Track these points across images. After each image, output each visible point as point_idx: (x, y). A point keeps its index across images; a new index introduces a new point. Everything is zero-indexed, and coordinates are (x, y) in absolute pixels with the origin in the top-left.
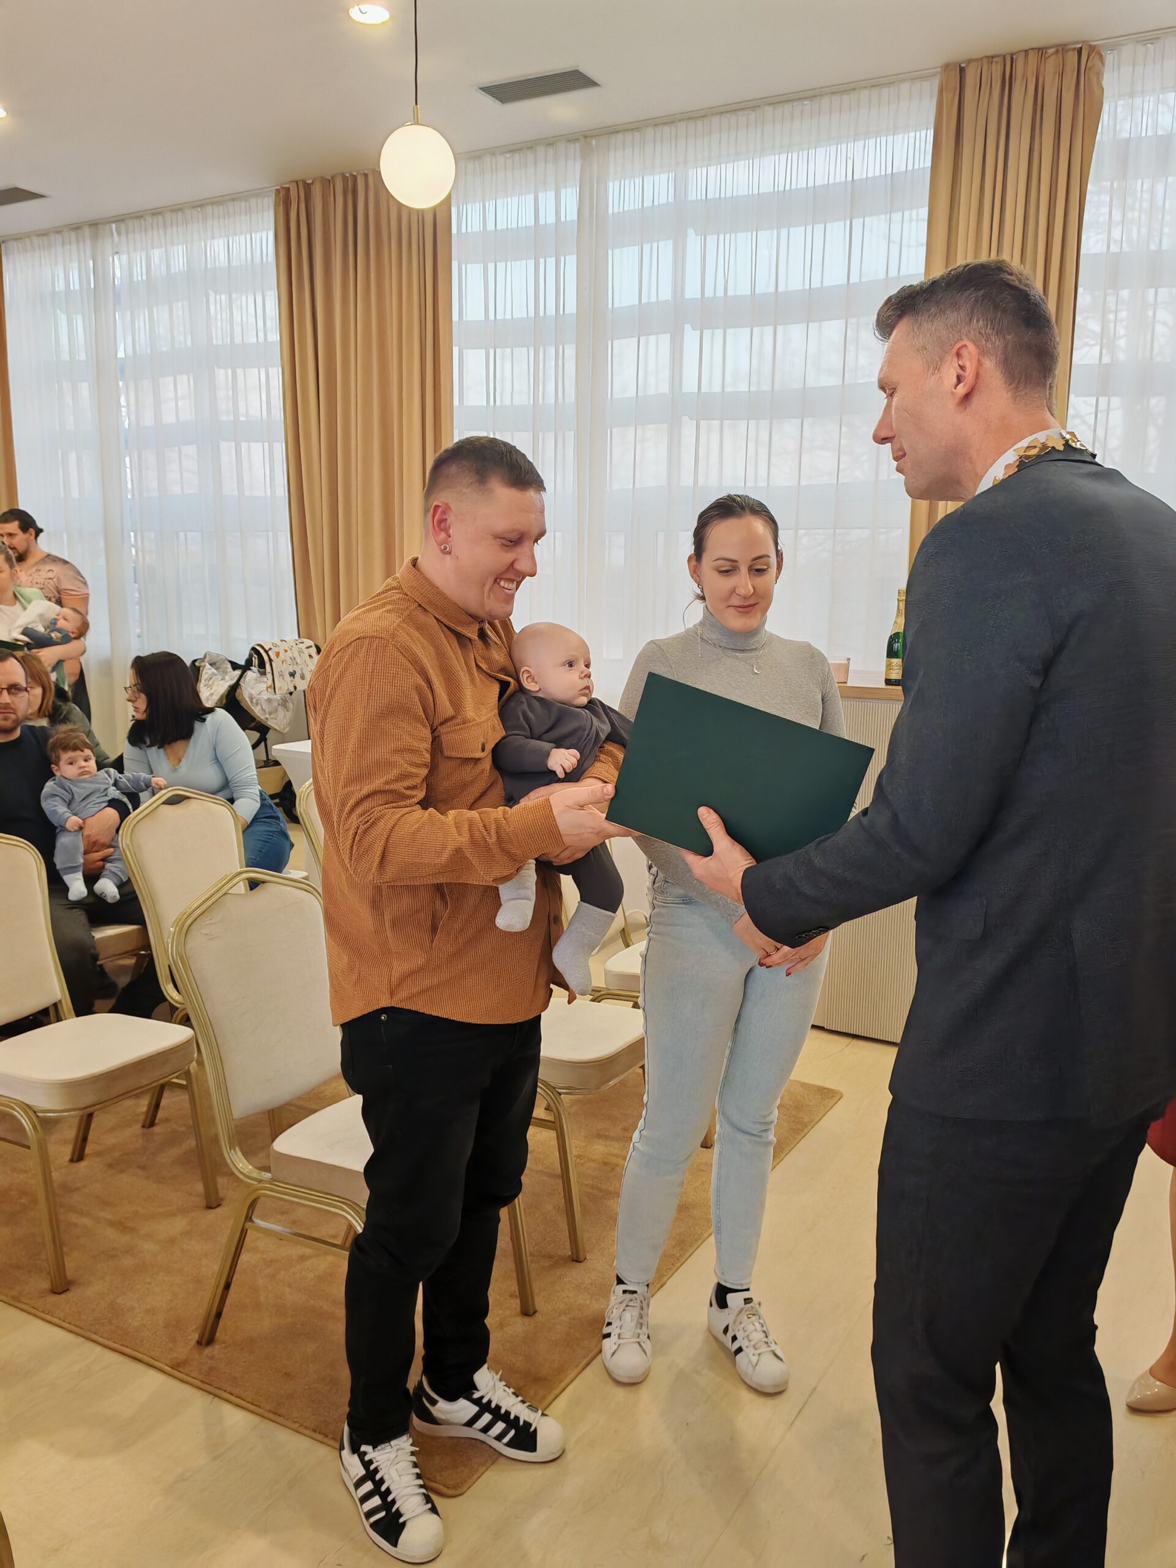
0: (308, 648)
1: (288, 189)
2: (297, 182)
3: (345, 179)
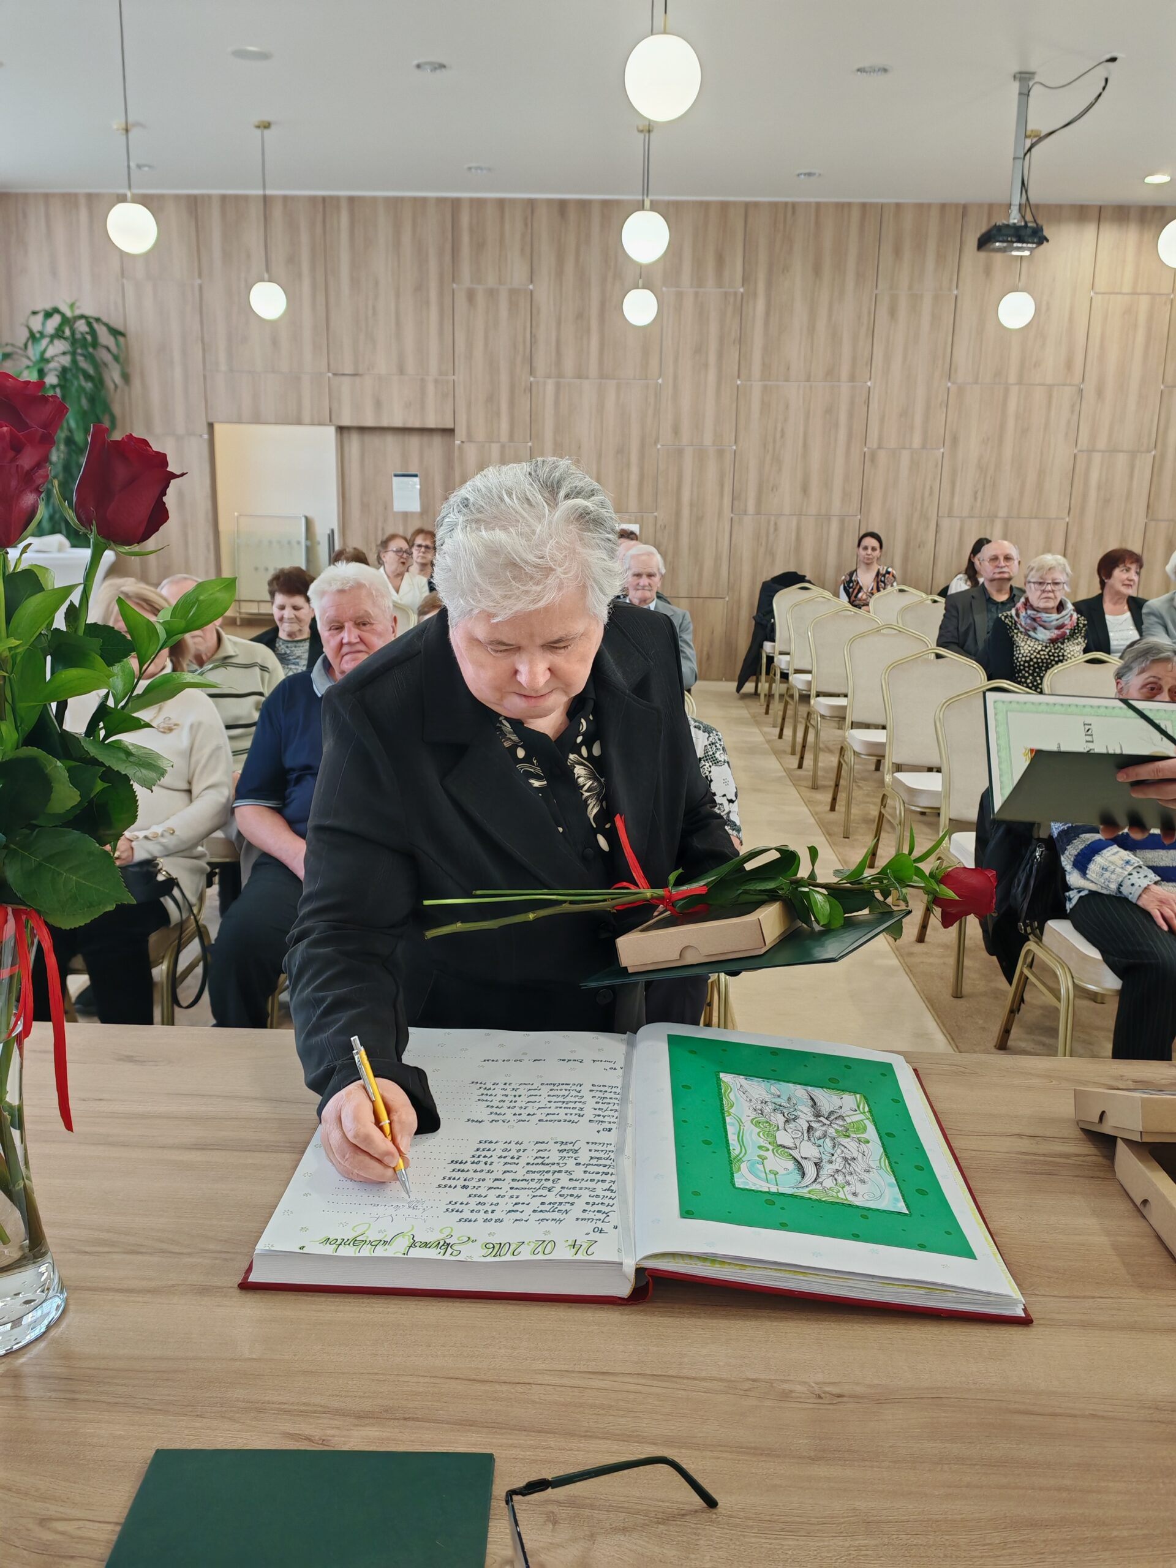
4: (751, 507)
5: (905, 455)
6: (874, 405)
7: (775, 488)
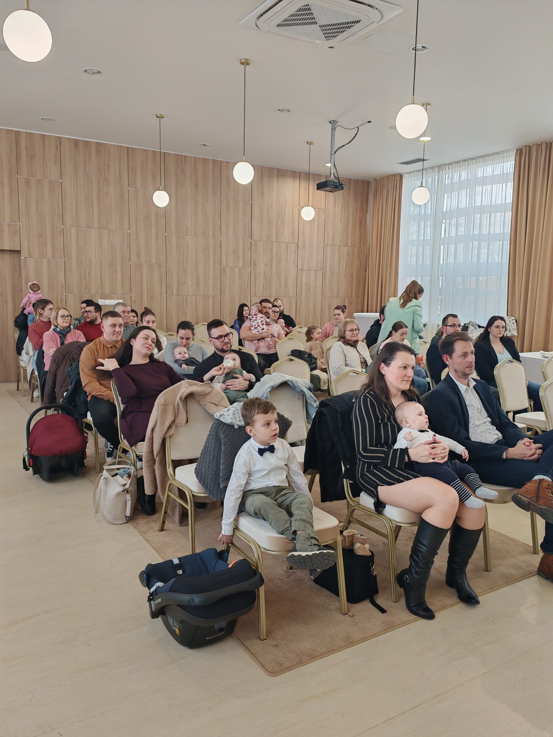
0: (512, 320)
1: (522, 148)
2: (526, 146)
3: (547, 144)
4: (175, 293)
5: (237, 270)
6: (223, 248)
7: (185, 283)
